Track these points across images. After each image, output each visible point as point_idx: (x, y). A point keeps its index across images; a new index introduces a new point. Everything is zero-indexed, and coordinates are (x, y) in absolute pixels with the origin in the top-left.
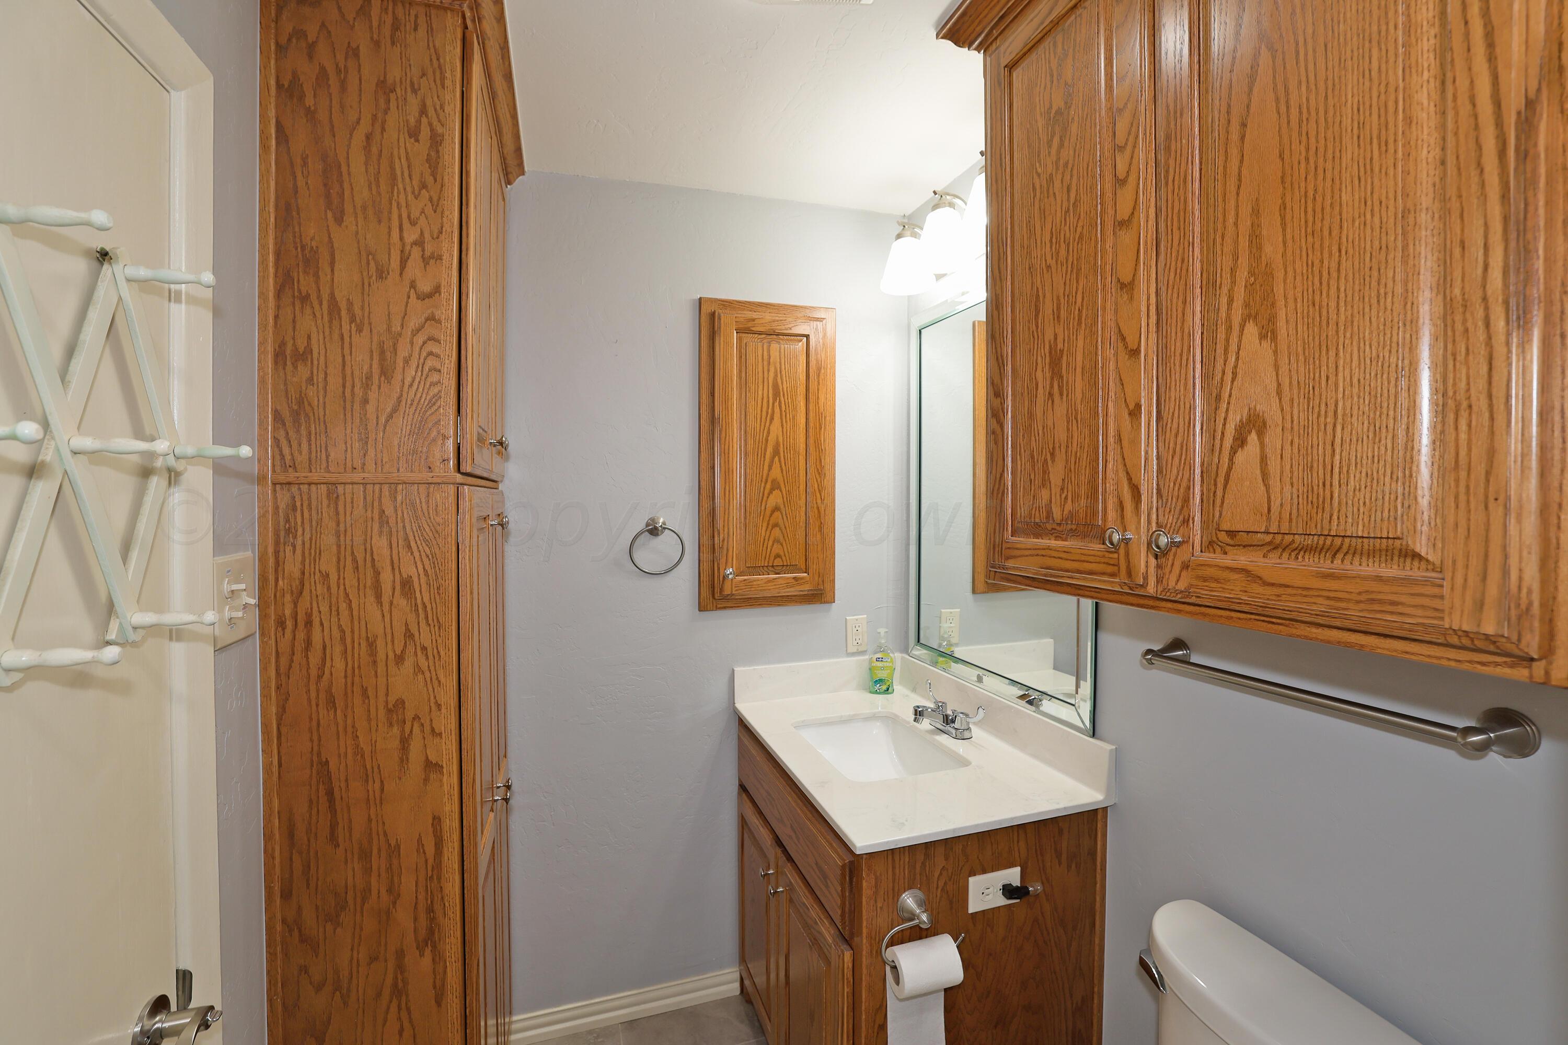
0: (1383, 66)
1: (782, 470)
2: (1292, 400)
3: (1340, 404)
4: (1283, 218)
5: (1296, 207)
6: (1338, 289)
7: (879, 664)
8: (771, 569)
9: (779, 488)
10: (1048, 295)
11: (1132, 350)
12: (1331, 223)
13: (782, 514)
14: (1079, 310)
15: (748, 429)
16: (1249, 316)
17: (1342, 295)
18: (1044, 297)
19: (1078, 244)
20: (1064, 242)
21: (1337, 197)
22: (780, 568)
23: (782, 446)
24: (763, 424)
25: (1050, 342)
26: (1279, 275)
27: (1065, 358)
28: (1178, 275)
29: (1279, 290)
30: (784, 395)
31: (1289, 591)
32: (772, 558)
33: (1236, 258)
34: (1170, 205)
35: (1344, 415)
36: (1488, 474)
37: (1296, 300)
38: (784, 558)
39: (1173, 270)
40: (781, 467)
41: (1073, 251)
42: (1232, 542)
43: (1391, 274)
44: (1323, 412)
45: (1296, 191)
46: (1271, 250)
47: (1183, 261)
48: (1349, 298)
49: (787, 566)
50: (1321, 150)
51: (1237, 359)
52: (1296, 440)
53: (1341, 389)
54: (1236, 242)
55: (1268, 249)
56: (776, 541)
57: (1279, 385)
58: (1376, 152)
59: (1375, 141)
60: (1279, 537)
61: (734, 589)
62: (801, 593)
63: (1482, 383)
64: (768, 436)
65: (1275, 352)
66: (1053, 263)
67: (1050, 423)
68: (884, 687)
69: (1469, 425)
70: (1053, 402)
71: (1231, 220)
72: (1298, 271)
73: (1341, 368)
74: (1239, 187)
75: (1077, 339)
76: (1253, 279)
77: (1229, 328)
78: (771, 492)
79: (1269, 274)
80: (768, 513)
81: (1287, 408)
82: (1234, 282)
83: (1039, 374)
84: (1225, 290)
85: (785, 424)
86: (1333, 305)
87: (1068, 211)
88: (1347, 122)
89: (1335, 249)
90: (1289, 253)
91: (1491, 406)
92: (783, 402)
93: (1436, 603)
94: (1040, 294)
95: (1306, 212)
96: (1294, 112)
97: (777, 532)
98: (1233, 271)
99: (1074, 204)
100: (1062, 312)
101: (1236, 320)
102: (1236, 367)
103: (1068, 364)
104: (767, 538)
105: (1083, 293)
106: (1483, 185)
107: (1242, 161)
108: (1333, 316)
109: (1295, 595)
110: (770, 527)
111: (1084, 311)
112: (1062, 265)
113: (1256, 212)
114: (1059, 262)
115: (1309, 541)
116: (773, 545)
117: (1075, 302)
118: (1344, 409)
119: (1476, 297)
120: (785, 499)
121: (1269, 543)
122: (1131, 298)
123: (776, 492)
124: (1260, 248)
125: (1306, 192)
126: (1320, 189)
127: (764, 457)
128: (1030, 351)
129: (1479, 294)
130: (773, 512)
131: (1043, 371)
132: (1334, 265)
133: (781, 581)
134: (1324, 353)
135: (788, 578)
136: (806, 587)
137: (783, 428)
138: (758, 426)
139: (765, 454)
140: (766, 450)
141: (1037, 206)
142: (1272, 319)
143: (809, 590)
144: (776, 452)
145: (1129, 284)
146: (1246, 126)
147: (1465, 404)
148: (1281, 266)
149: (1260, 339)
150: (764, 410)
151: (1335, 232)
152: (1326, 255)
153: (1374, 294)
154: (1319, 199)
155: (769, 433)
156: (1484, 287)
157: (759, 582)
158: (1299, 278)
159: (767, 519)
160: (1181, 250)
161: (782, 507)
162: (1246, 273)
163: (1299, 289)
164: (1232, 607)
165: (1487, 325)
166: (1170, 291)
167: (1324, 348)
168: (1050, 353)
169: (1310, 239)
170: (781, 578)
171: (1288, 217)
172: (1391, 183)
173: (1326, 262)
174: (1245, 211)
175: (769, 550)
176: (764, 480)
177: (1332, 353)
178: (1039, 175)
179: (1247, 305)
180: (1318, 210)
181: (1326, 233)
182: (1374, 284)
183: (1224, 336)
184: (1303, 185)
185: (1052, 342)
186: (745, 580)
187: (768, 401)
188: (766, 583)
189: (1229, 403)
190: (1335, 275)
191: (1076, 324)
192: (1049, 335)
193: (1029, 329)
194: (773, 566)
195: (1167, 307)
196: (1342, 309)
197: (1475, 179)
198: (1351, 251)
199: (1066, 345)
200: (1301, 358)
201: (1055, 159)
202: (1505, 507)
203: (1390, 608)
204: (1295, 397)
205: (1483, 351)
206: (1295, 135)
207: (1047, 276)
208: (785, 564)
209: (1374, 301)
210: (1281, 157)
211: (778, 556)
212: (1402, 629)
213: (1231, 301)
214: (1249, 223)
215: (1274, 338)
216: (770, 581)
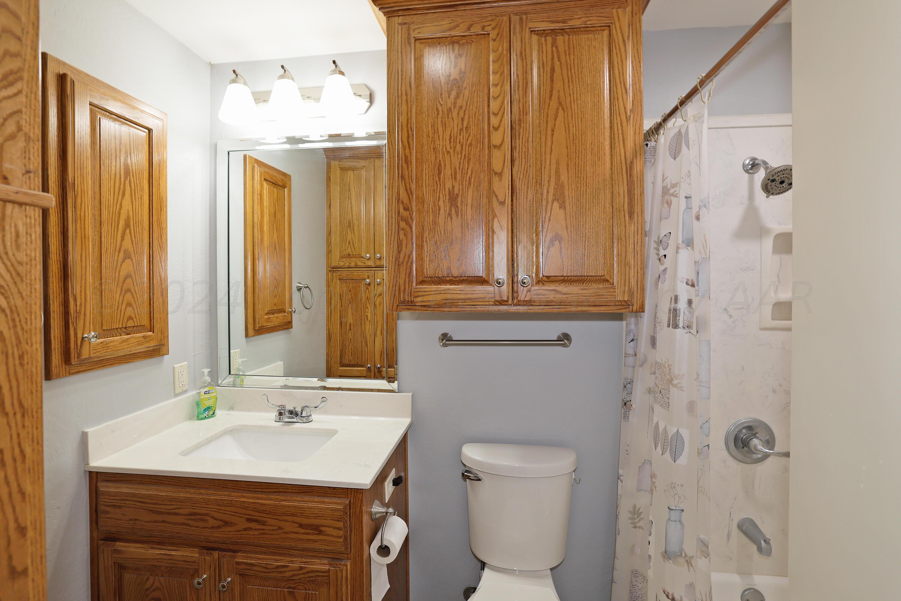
0: (598, 134)
1: (132, 241)
2: (571, 231)
3: (587, 234)
4: (568, 169)
5: (572, 167)
6: (586, 198)
7: (207, 396)
8: (123, 330)
9: (130, 257)
10: (448, 166)
11: (501, 202)
12: (584, 176)
13: (133, 280)
14: (469, 178)
15: (102, 199)
16: (555, 199)
17: (587, 200)
18: (445, 166)
19: (469, 147)
20: (459, 143)
21: (585, 168)
22: (131, 329)
23: (132, 220)
24: (116, 197)
25: (449, 189)
26: (567, 187)
27: (459, 198)
28: (524, 177)
29: (566, 193)
30: (133, 175)
31: (571, 295)
32: (125, 320)
33: (550, 177)
34: (520, 148)
35: (588, 238)
36: (625, 257)
37: (572, 198)
38: (135, 319)
39: (522, 173)
40: (131, 238)
41: (465, 149)
42: (548, 280)
43: (601, 197)
44: (582, 236)
45: (572, 162)
46: (564, 178)
47: (527, 172)
48: (589, 201)
49: (137, 326)
50: (580, 151)
51: (551, 214)
52: (573, 244)
53: (587, 229)
54: (550, 171)
55: (562, 178)
56: (129, 305)
57: (567, 225)
58: (597, 159)
59: (596, 156)
60: (566, 278)
61: (92, 352)
62: (148, 349)
63: (624, 232)
64: (120, 209)
65: (565, 214)
66: (452, 151)
67: (449, 228)
68: (211, 413)
69: (621, 244)
70: (451, 218)
71: (548, 162)
72: (573, 188)
73: (587, 223)
74: (551, 152)
75: (468, 191)
76: (557, 186)
77: (547, 202)
78: (123, 261)
79: (562, 186)
80: (121, 279)
81: (570, 234)
82: (549, 186)
83: (441, 203)
84: (546, 187)
85: (134, 201)
86: (584, 202)
87: (462, 129)
88: (588, 146)
89: (585, 185)
90: (570, 182)
91: (626, 239)
92: (133, 182)
93: (614, 294)
94: (442, 163)
95: (575, 169)
96: (571, 135)
97: (128, 296)
98: (549, 181)
99: (466, 128)
100: (458, 175)
101: (550, 200)
102: (550, 217)
103: (462, 202)
104: (120, 302)
105: (472, 170)
106: (623, 179)
107: (552, 143)
108: (584, 205)
109: (573, 297)
110: (123, 292)
111: (473, 179)
112: (458, 154)
113: (558, 163)
114: (456, 152)
115: (576, 278)
116: (126, 308)
117: (467, 174)
118: (588, 236)
119: (622, 209)
120: (135, 268)
121: (562, 280)
122: (501, 180)
123: (128, 261)
124: (559, 176)
125: (575, 163)
126: (580, 163)
127: (118, 229)
128: (434, 190)
129: (623, 208)
130: (125, 279)
131: (444, 202)
132: (585, 190)
133: (133, 340)
134: (582, 217)
135: (138, 337)
136: (153, 344)
137: (132, 205)
138: (112, 199)
139: (118, 225)
140: (118, 222)
141: (440, 119)
142: (564, 202)
143: (154, 346)
144: (127, 225)
145: (500, 173)
146: (553, 131)
147: (620, 238)
148: (567, 185)
149: (560, 208)
150: (117, 185)
151: (585, 179)
152: (582, 186)
153: (596, 202)
154: (580, 167)
155: (121, 206)
156: (624, 207)
157: (114, 343)
158: (573, 191)
159: (121, 284)
160: (526, 167)
161: (133, 274)
162: (554, 184)
163: (573, 194)
164: (548, 304)
165: (625, 217)
166: (521, 182)
167: (582, 215)
168: (449, 194)
169: (577, 179)
170: (133, 337)
171: (569, 169)
172: (601, 170)
173: (582, 188)
174: (554, 162)
175: (122, 313)
176: (117, 249)
177: (584, 217)
178: (441, 105)
179: (554, 195)
180: (580, 170)
181: (582, 179)
182: (597, 199)
183: (545, 204)
184: (574, 160)
185: (451, 189)
186: (102, 343)
187: (120, 178)
188: (120, 343)
189: (547, 229)
190: (585, 193)
191: (467, 183)
192: (449, 185)
193: (433, 179)
194: (125, 328)
195: (519, 188)
196: (587, 204)
197: (621, 177)
198: (590, 187)
199: (461, 192)
200: (574, 217)
201: (453, 102)
202: (629, 266)
203: (601, 297)
204: (572, 230)
205: (624, 224)
206: (572, 143)
207: (447, 157)
208: (136, 325)
209: (597, 204)
210: (567, 147)
211: (130, 318)
212: (604, 302)
213: (548, 192)
214: (555, 166)
215: (565, 209)
216: (124, 341)
